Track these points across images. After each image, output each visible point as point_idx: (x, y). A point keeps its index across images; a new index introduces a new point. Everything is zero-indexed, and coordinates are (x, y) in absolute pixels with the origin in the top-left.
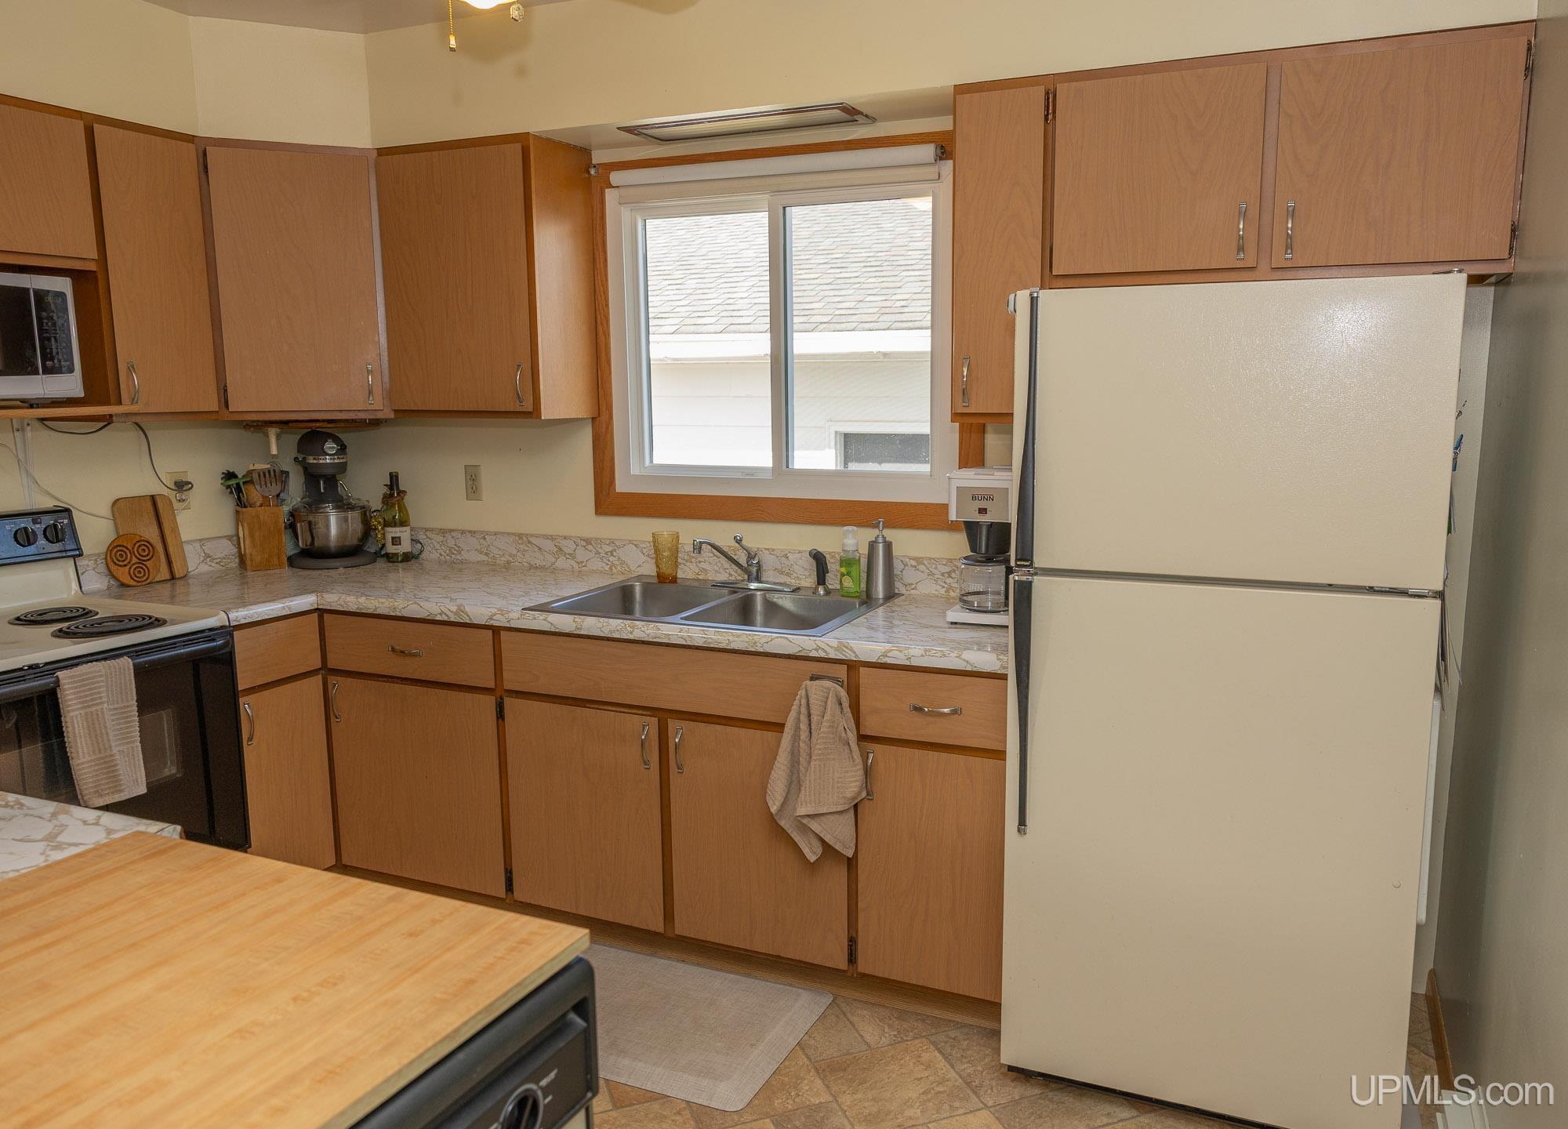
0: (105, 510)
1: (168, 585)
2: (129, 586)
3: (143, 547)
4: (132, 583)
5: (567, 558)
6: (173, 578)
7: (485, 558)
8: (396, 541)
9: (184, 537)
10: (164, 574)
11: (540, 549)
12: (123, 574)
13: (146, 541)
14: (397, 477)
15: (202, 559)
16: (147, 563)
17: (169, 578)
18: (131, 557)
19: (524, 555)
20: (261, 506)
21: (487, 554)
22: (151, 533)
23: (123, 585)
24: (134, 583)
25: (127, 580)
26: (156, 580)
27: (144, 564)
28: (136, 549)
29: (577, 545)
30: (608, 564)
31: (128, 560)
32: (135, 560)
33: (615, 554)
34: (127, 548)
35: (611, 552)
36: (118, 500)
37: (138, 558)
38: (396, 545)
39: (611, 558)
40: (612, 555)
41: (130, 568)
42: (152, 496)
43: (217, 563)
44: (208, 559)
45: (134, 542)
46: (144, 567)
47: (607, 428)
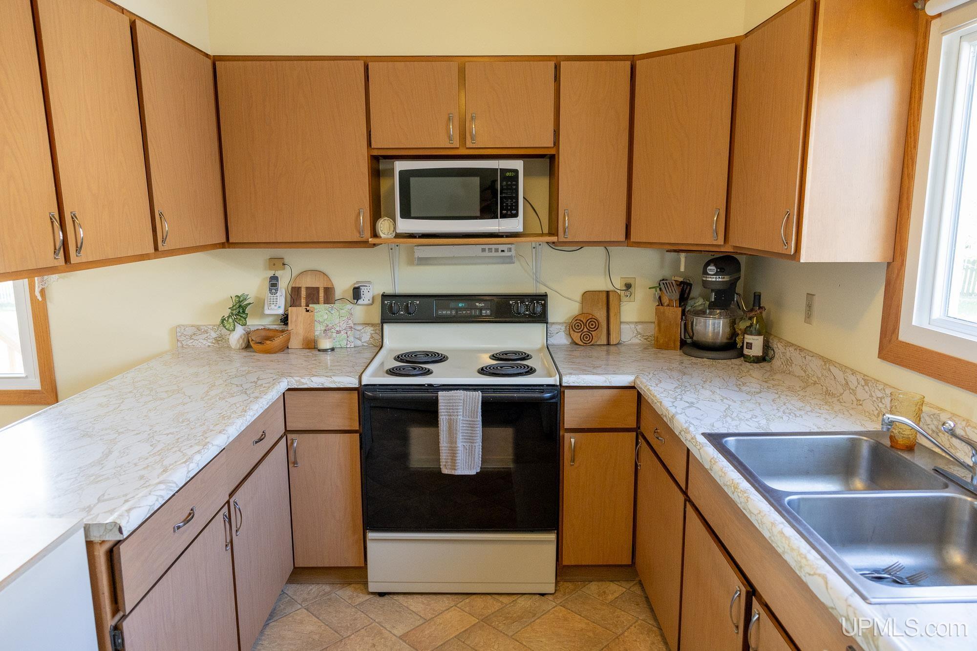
0: (578, 298)
1: (605, 348)
2: (580, 345)
3: (592, 323)
4: (581, 343)
5: (851, 393)
6: (608, 344)
7: (803, 374)
8: (750, 346)
9: (624, 318)
10: (604, 341)
11: (835, 378)
12: (576, 337)
13: (595, 319)
14: (760, 296)
15: (635, 335)
16: (593, 333)
17: (606, 344)
18: (584, 327)
19: (825, 380)
20: (668, 305)
21: (805, 372)
22: (601, 315)
23: (577, 344)
24: (582, 344)
25: (578, 341)
26: (598, 343)
27: (590, 333)
28: (588, 323)
29: (858, 383)
30: (877, 409)
31: (582, 329)
32: (585, 330)
33: (883, 400)
34: (582, 322)
35: (881, 398)
36: (586, 292)
37: (588, 329)
38: (748, 349)
39: (880, 405)
40: (881, 402)
41: (582, 334)
42: (608, 291)
43: (645, 339)
44: (639, 336)
45: (588, 319)
46: (590, 335)
47: (898, 275)
